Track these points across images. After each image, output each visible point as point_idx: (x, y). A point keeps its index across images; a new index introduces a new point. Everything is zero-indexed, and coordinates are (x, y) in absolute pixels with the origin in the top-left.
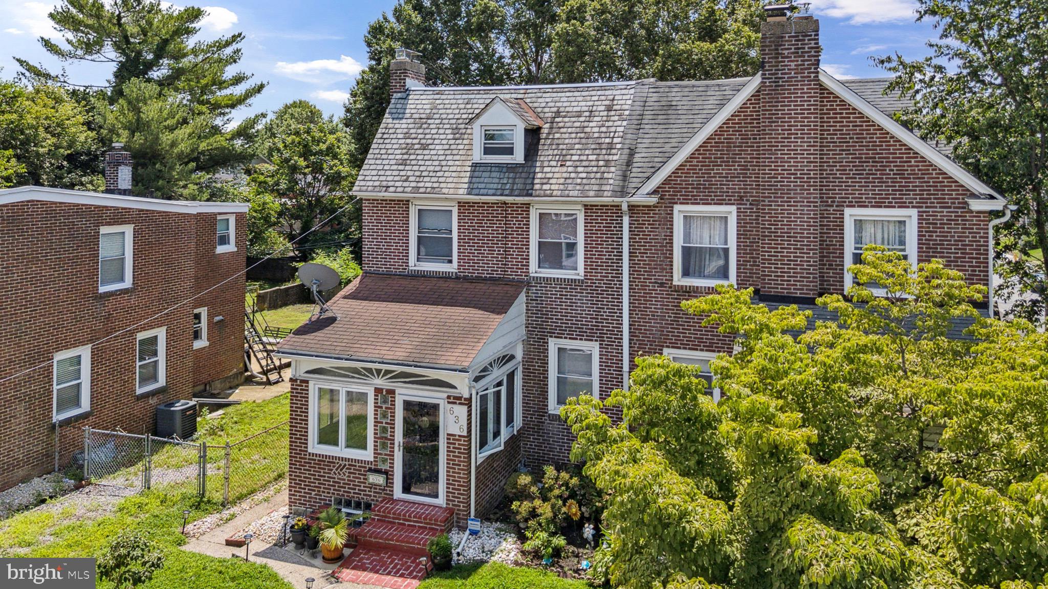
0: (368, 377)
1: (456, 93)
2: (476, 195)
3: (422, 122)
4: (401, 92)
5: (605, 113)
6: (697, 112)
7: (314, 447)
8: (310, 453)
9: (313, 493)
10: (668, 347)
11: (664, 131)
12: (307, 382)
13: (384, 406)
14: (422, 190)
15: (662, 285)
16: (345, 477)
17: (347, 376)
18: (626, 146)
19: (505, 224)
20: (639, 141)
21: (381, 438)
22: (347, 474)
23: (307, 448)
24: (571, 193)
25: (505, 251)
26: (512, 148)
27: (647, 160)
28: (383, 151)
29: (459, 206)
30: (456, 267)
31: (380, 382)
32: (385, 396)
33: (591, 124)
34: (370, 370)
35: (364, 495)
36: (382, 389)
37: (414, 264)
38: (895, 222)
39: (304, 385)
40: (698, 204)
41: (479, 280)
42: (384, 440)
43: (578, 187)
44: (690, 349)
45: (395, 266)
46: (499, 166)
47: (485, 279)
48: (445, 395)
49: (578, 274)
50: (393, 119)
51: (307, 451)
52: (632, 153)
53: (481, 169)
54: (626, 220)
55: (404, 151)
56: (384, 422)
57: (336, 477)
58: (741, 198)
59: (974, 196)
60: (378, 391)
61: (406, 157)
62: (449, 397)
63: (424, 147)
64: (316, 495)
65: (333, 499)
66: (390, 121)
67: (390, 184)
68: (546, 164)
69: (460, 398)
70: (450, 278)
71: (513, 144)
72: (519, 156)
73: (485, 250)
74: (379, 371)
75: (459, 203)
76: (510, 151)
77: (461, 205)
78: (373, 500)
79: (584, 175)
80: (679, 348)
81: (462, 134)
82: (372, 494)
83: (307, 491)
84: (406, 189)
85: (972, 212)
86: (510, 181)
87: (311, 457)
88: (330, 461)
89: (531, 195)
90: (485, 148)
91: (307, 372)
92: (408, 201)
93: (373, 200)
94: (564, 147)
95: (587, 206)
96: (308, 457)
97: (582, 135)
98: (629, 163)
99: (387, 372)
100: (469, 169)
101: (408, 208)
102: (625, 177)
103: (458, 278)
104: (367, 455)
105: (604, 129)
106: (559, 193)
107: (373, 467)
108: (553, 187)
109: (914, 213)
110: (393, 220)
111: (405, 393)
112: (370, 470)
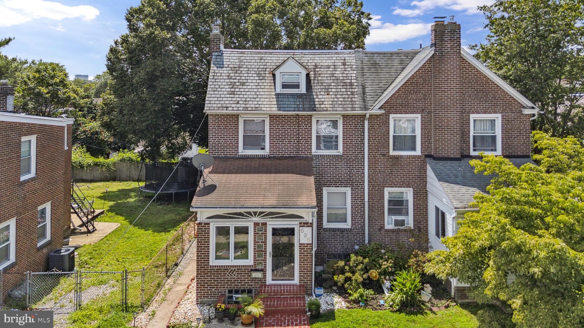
0: (248, 217)
1: (252, 53)
2: (284, 111)
3: (237, 69)
4: (217, 52)
5: (343, 67)
6: (390, 67)
7: (213, 262)
8: (211, 266)
9: (214, 289)
10: (387, 187)
11: (376, 76)
12: (209, 224)
13: (260, 233)
14: (249, 109)
15: (384, 155)
16: (235, 277)
17: (235, 218)
18: (360, 84)
19: (298, 127)
20: (365, 81)
21: (258, 251)
22: (236, 275)
23: (209, 263)
24: (338, 109)
25: (298, 142)
26: (299, 85)
27: (373, 91)
28: (217, 87)
29: (270, 117)
30: (269, 152)
31: (256, 219)
32: (261, 228)
33: (337, 72)
34: (250, 213)
35: (248, 285)
36: (259, 223)
37: (242, 151)
38: (489, 120)
39: (207, 226)
40: (402, 113)
41: (282, 158)
42: (260, 251)
43: (341, 106)
44: (398, 187)
45: (229, 153)
46: (292, 95)
47: (286, 157)
48: (298, 223)
49: (339, 152)
50: (217, 67)
51: (209, 265)
52: (364, 88)
53: (282, 96)
54: (366, 122)
55: (231, 86)
56: (260, 241)
57: (229, 277)
58: (423, 110)
59: (524, 107)
60: (256, 224)
61: (233, 90)
62: (300, 223)
63: (243, 84)
64: (215, 290)
65: (227, 290)
66: (215, 68)
67: (228, 105)
68: (318, 93)
69: (307, 223)
70: (265, 158)
71: (299, 82)
72: (303, 90)
73: (286, 142)
74: (255, 213)
75: (270, 115)
76: (297, 86)
77: (272, 117)
78: (253, 287)
79: (342, 99)
80: (393, 187)
81: (263, 77)
82: (253, 284)
83: (209, 288)
84: (240, 109)
85: (523, 114)
86: (301, 103)
87: (212, 268)
88: (226, 268)
89: (315, 111)
90: (282, 85)
91: (208, 218)
92: (238, 115)
93: (215, 115)
94: (326, 84)
95: (344, 116)
96: (209, 268)
97: (334, 78)
98: (364, 93)
99: (261, 213)
100: (275, 97)
101: (238, 119)
102: (364, 101)
103: (270, 158)
104: (250, 262)
105: (345, 75)
106: (331, 109)
107: (253, 268)
108: (327, 106)
109: (499, 116)
110: (229, 126)
111: (273, 224)
112: (252, 270)
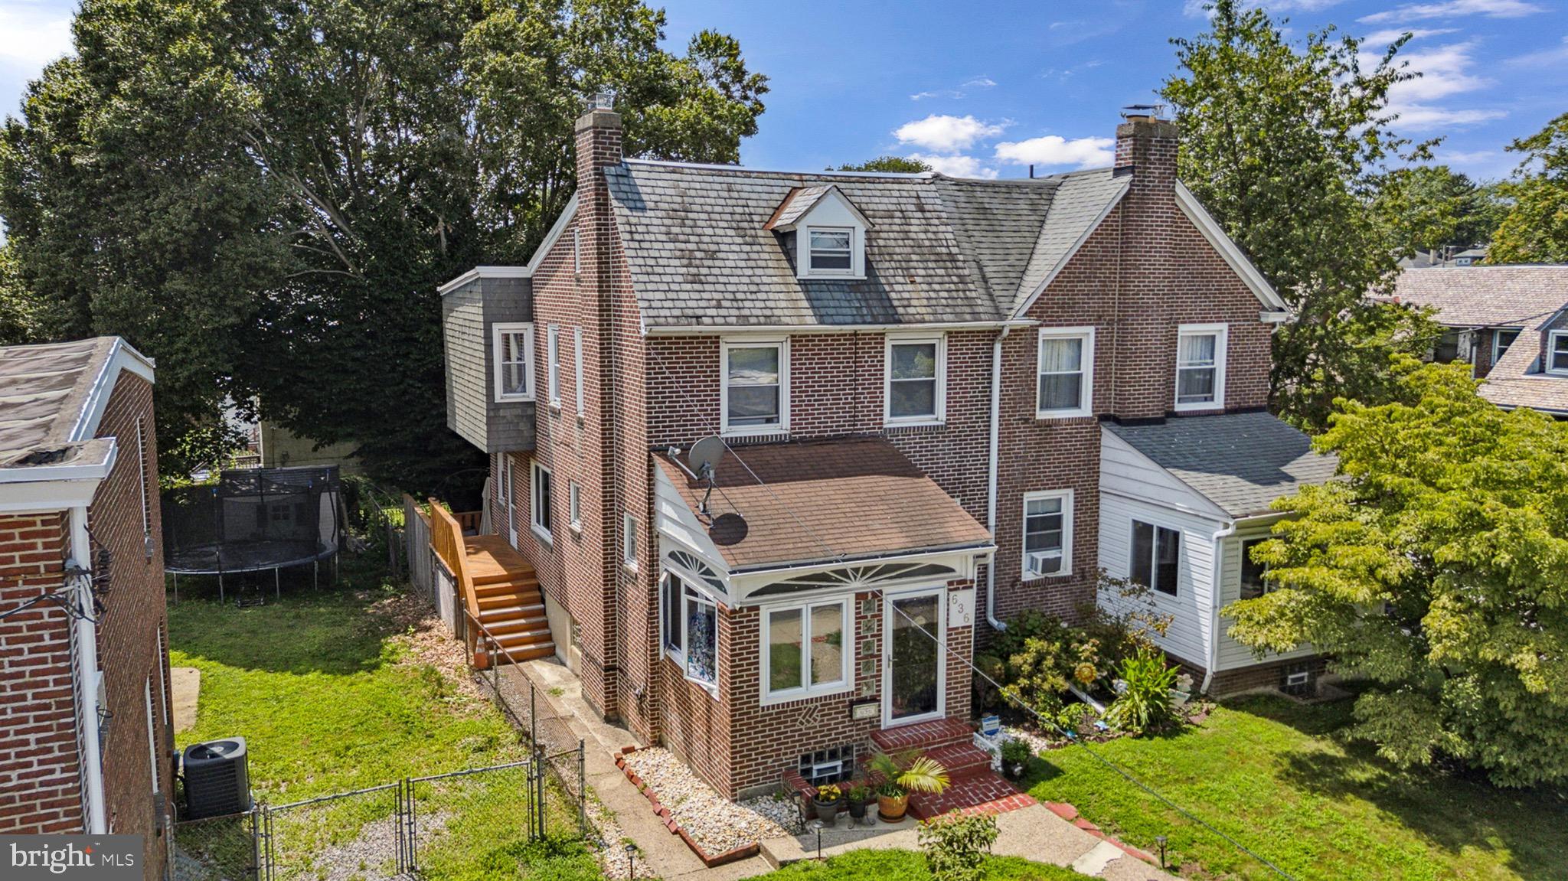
0: (841, 581)
4: (613, 165)
5: (919, 215)
7: (768, 697)
8: (763, 708)
9: (770, 760)
10: (1029, 490)
11: (995, 240)
12: (757, 608)
13: (869, 615)
15: (1026, 421)
16: (816, 724)
17: (813, 587)
18: (970, 258)
19: (855, 362)
20: (978, 251)
21: (866, 657)
22: (819, 719)
23: (758, 701)
25: (854, 399)
26: (849, 258)
27: (999, 275)
29: (792, 341)
30: (789, 427)
31: (859, 585)
32: (868, 601)
35: (843, 738)
36: (866, 594)
37: (727, 429)
38: (1205, 336)
39: (753, 613)
40: (1062, 325)
41: (822, 440)
45: (698, 435)
46: (835, 283)
47: (830, 438)
48: (944, 582)
49: (937, 419)
50: (630, 209)
51: (758, 706)
52: (980, 266)
54: (998, 347)
55: (685, 262)
56: (869, 635)
57: (803, 727)
58: (1100, 317)
59: (1264, 309)
60: (861, 596)
61: (693, 270)
62: (950, 583)
63: (712, 256)
64: (774, 761)
65: (799, 758)
66: (627, 212)
68: (892, 280)
69: (963, 582)
70: (781, 442)
71: (848, 253)
72: (858, 271)
73: (828, 400)
74: (855, 571)
75: (792, 336)
76: (845, 262)
77: (795, 339)
78: (856, 740)
81: (752, 236)
82: (854, 733)
83: (760, 761)
86: (863, 304)
87: (766, 712)
88: (795, 707)
90: (813, 258)
92: (718, 337)
93: (662, 338)
95: (951, 333)
96: (760, 713)
98: (985, 279)
99: (867, 569)
101: (718, 347)
102: (990, 296)
103: (792, 441)
104: (847, 684)
105: (930, 235)
107: (855, 698)
108: (920, 310)
109: (1224, 327)
110: (695, 367)
111: (895, 590)
112: (852, 703)
